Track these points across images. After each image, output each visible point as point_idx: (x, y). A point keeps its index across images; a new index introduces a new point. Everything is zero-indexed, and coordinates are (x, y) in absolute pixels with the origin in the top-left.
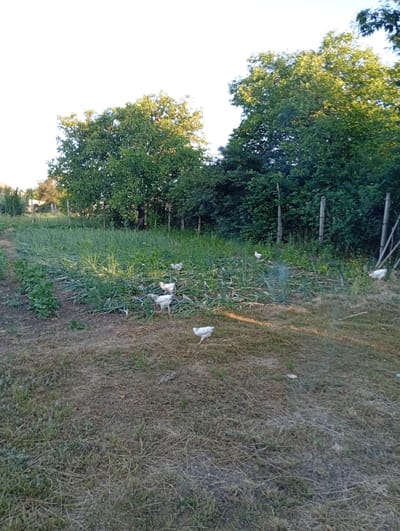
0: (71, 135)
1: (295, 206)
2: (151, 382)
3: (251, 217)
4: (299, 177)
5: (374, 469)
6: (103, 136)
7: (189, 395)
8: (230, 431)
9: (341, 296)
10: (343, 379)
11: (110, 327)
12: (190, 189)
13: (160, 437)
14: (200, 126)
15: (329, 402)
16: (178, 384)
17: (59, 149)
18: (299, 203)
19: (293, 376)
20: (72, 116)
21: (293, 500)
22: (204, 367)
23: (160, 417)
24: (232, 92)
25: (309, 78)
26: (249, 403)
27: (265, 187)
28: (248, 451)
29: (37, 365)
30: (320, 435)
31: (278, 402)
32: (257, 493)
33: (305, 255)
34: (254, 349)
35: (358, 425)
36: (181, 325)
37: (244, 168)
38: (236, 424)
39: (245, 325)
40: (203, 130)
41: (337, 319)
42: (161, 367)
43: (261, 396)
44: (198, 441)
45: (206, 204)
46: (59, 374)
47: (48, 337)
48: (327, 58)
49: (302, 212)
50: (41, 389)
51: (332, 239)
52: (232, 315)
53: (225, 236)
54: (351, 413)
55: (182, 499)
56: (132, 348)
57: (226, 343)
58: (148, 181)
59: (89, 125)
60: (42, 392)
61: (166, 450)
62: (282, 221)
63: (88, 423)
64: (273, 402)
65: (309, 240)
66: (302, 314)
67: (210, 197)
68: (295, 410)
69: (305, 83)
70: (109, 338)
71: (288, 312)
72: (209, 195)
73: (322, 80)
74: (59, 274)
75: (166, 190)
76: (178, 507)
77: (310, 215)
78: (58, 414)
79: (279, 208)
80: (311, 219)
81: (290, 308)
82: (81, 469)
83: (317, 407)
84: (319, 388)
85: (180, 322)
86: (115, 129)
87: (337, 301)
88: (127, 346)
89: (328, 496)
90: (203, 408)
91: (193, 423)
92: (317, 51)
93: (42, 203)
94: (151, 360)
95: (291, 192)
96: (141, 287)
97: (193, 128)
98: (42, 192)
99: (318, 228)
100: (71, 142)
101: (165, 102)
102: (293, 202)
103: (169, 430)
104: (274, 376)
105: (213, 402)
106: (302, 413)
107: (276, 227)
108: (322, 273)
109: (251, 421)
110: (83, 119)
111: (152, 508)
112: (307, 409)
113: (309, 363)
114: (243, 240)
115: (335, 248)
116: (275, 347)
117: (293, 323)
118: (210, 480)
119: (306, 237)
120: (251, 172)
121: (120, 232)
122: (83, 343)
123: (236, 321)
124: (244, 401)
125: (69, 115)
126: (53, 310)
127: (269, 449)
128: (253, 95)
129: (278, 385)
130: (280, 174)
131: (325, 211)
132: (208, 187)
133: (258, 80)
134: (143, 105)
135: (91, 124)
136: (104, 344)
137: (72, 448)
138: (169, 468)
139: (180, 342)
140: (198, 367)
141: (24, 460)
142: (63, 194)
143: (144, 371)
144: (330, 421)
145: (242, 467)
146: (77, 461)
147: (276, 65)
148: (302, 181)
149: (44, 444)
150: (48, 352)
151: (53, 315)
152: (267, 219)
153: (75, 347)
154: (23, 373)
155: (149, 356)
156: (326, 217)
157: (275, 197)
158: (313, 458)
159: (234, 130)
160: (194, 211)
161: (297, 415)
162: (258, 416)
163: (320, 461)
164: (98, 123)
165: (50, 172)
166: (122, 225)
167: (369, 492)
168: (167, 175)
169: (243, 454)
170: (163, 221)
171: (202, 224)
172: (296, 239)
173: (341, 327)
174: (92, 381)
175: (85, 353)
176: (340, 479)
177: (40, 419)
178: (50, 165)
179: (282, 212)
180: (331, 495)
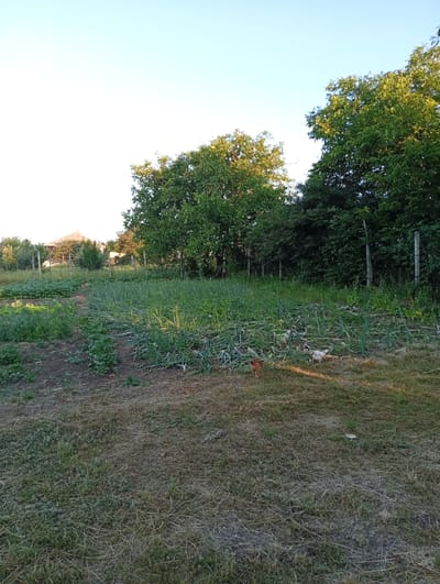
0: (146, 185)
1: (386, 244)
2: (193, 440)
3: (336, 258)
4: (389, 211)
5: (423, 539)
6: (178, 183)
7: (233, 455)
8: (267, 493)
9: (430, 346)
10: (411, 440)
11: (165, 383)
12: (267, 232)
13: (192, 496)
14: (282, 163)
15: (387, 465)
16: (223, 444)
17: (135, 200)
18: (389, 240)
19: (353, 436)
20: (146, 165)
21: (323, 567)
22: (255, 426)
23: (196, 476)
24: (310, 124)
25: (395, 102)
26: (295, 464)
27: (350, 225)
28: (282, 514)
29: (86, 422)
30: (368, 500)
31: (330, 463)
32: (283, 557)
33: (395, 300)
34: (313, 406)
35: (417, 491)
36: (240, 380)
37: (326, 205)
38: (275, 486)
39: (311, 380)
40: (285, 167)
41: (421, 373)
42: (208, 425)
43: (311, 458)
44: (231, 502)
45: (285, 247)
46: (106, 431)
47: (102, 393)
48: (415, 77)
49: (394, 251)
50: (86, 445)
51: (430, 279)
52: (298, 370)
53: (308, 281)
54: (410, 477)
55: (201, 558)
56: (183, 404)
57: (284, 400)
58: (224, 227)
59: (163, 173)
60: (85, 449)
61: (196, 509)
62: (372, 261)
63: (124, 480)
64: (322, 464)
65: (403, 282)
66: (380, 367)
67: (288, 239)
68: (346, 473)
69: (389, 107)
70: (161, 395)
71: (364, 365)
72: (288, 237)
73: (411, 103)
74: (125, 329)
75: (244, 235)
76: (196, 566)
77: (402, 253)
78: (96, 470)
79: (367, 247)
80: (405, 258)
81: (367, 361)
82: (108, 525)
83: (373, 470)
84: (378, 449)
85: (239, 377)
86: (190, 175)
87: (425, 352)
88: (178, 403)
89: (363, 565)
90: (244, 468)
91: (229, 483)
92: (404, 70)
93: (122, 255)
94: (199, 417)
95: (381, 228)
96: (205, 340)
97: (271, 167)
98: (121, 244)
99: (414, 267)
100: (146, 191)
101: (241, 141)
102: (383, 239)
103: (202, 489)
104: (331, 436)
105: (256, 462)
106: (353, 476)
107: (365, 268)
108: (415, 319)
109: (293, 484)
110: (156, 167)
111: (170, 565)
112: (361, 472)
113: (375, 422)
114: (327, 285)
115: (434, 289)
116: (340, 405)
117: (367, 378)
118: (236, 541)
119: (400, 279)
120: (333, 209)
121: (194, 283)
122: (134, 400)
123: (301, 375)
124: (291, 462)
125: (143, 164)
126: (111, 366)
127: (307, 513)
128: (332, 126)
129: (333, 445)
130: (366, 209)
131: (420, 248)
132: (286, 228)
133: (337, 109)
134: (217, 147)
135: (165, 172)
136: (155, 401)
137: (103, 503)
138: (195, 527)
139: (234, 399)
140: (249, 426)
141: (57, 514)
142: (141, 245)
143: (190, 428)
144: (383, 485)
145: (274, 530)
146: (106, 516)
147: (358, 91)
148: (392, 215)
149: (78, 499)
150: (99, 408)
151: (112, 372)
152: (354, 260)
153: (126, 404)
154: (71, 430)
155: (200, 412)
156: (421, 255)
157: (362, 235)
158: (354, 525)
159: (314, 165)
160: (273, 254)
161: (348, 478)
162: (302, 478)
163: (361, 528)
164: (172, 170)
165: (126, 224)
166: (197, 275)
167: (411, 564)
168: (245, 218)
169: (278, 517)
170: (243, 267)
171: (283, 270)
172: (388, 282)
173: (424, 381)
174: (137, 438)
175: (134, 410)
176: (380, 548)
177: (78, 475)
178: (126, 217)
179: (372, 251)
180: (367, 564)
